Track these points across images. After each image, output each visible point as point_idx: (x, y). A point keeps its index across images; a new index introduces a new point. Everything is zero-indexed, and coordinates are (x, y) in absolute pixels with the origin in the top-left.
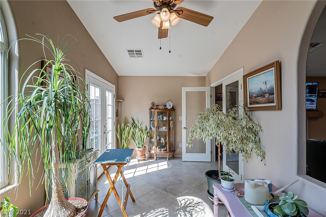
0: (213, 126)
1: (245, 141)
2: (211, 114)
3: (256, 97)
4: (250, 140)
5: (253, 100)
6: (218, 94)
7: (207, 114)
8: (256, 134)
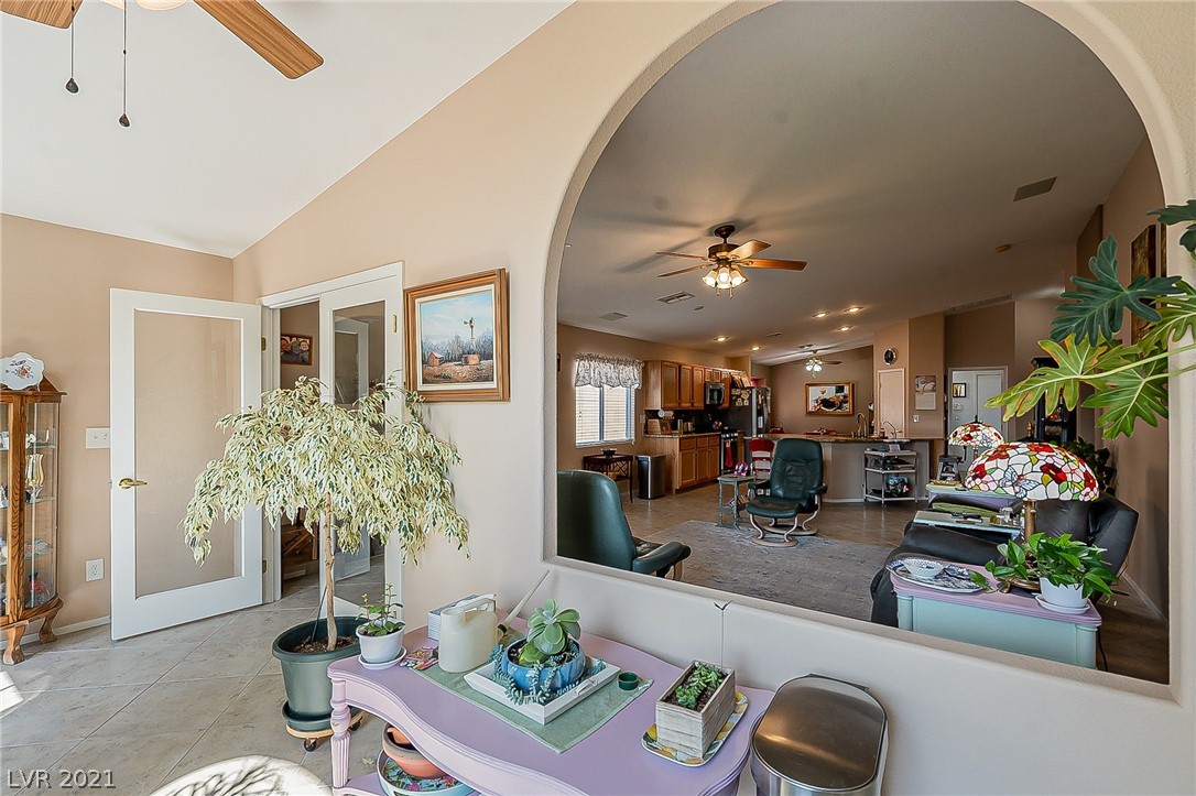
0: (317, 457)
1: (414, 499)
2: (295, 414)
3: (442, 361)
4: (430, 494)
5: (436, 370)
6: (287, 338)
7: (277, 414)
8: (441, 471)
